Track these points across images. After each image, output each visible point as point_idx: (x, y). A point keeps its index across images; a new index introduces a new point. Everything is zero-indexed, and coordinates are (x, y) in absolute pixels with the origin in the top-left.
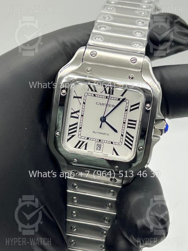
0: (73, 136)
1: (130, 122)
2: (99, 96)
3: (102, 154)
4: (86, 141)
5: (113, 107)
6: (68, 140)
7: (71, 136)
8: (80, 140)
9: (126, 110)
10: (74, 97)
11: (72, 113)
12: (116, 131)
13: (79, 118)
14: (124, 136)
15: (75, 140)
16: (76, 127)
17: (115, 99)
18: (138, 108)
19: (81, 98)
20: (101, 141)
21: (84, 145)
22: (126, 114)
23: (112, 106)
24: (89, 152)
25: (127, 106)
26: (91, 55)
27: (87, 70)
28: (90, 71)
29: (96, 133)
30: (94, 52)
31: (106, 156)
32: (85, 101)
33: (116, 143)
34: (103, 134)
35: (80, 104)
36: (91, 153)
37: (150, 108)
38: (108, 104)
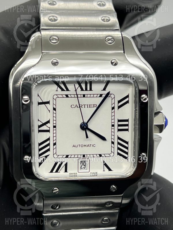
0: (46, 157)
1: (120, 123)
2: (73, 96)
3: (90, 173)
6: (40, 164)
7: (44, 157)
9: (113, 108)
10: (39, 104)
11: (39, 127)
12: (103, 139)
13: (51, 131)
14: (116, 143)
16: (49, 145)
18: (127, 102)
19: (48, 103)
20: (86, 156)
21: (63, 167)
22: (113, 114)
23: (93, 106)
24: (72, 175)
25: (113, 102)
26: (50, 41)
27: (53, 62)
28: (57, 64)
29: (76, 146)
30: (54, 37)
31: (95, 175)
32: (56, 105)
33: (106, 155)
34: (87, 146)
35: (49, 111)
36: (74, 175)
37: (147, 99)
38: (88, 105)
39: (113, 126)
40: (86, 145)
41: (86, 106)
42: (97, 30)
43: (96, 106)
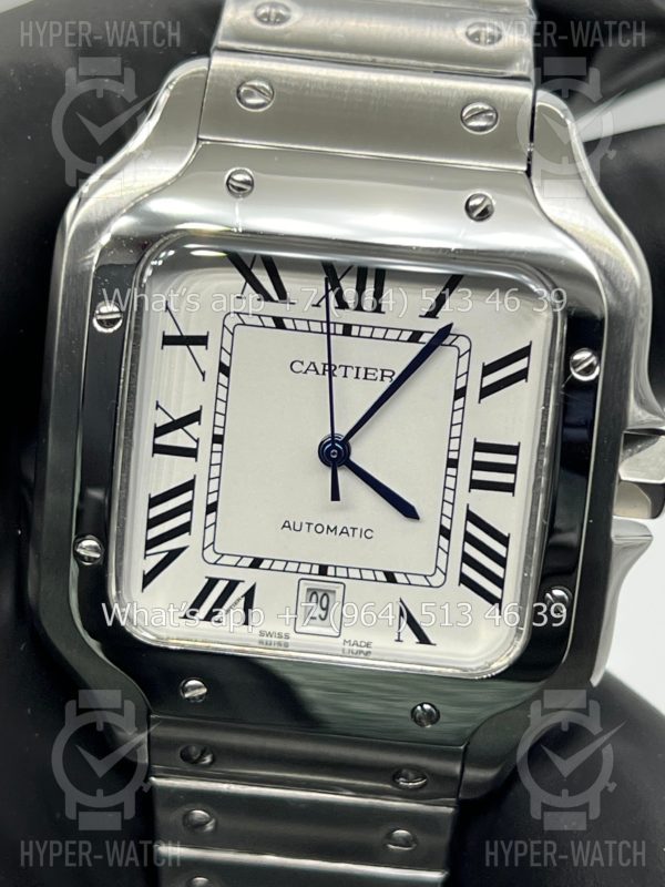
0: (173, 555)
1: (482, 457)
2: (302, 325)
3: (341, 640)
4: (248, 578)
5: (387, 383)
6: (148, 578)
7: (163, 556)
8: (215, 572)
9: (460, 393)
10: (168, 340)
11: (160, 431)
12: (408, 511)
13: (203, 452)
14: (457, 535)
15: (184, 578)
16: (188, 507)
17: (393, 334)
18: (522, 375)
19: (202, 341)
20: (331, 571)
22: (457, 417)
23: (379, 374)
24: (269, 639)
25: (462, 369)
26: (239, 99)
27: (231, 182)
28: (249, 188)
29: (297, 528)
30: (256, 83)
31: (361, 652)
32: (230, 355)
33: (413, 579)
34: (339, 532)
35: (203, 374)
36: (278, 640)
37: (598, 369)
38: (358, 368)
39: (452, 463)
40: (336, 528)
41: (352, 373)
42: (438, 72)
43: (391, 377)
